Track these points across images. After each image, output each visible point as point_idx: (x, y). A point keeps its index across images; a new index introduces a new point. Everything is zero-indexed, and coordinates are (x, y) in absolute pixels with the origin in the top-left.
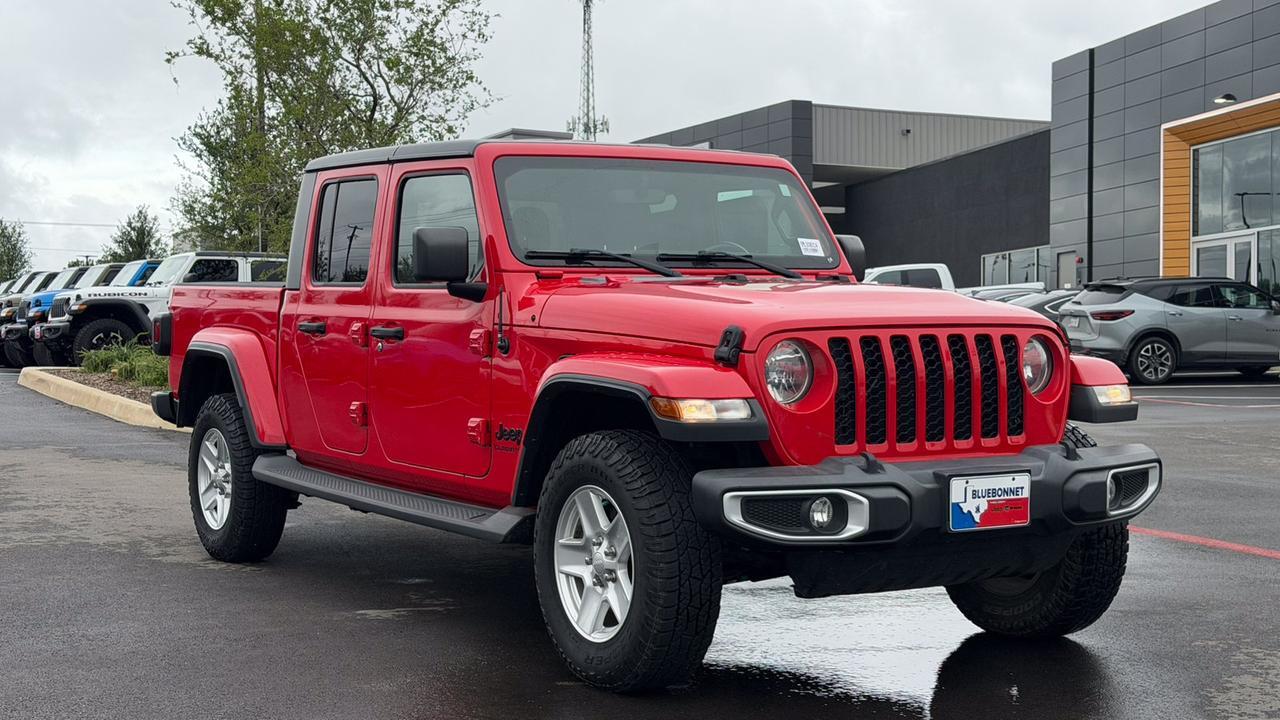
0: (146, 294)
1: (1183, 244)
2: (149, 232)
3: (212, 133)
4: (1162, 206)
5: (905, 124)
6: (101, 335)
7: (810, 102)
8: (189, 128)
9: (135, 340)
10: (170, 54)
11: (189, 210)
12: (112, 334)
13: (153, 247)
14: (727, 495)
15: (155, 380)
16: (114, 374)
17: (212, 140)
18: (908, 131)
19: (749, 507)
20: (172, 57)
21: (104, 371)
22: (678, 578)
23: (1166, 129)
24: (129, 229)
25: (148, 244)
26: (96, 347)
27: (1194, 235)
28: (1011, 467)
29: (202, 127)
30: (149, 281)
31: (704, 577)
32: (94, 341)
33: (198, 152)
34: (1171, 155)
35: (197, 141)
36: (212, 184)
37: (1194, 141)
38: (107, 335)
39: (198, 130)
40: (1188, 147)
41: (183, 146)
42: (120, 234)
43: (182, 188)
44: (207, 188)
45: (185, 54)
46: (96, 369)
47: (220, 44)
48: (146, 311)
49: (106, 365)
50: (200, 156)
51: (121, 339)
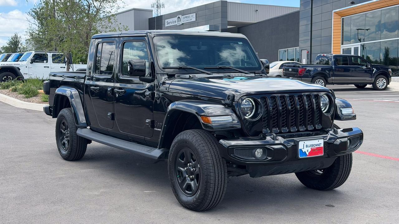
0: (19, 64)
1: (339, 47)
2: (18, 41)
3: (38, 11)
4: (332, 36)
5: (256, 8)
6: (5, 77)
7: (227, 1)
8: (31, 9)
9: (16, 79)
11: (32, 35)
12: (9, 77)
13: (20, 46)
15: (23, 93)
16: (10, 90)
17: (38, 13)
18: (257, 10)
21: (7, 89)
23: (334, 12)
24: (12, 40)
25: (18, 45)
26: (4, 81)
27: (342, 45)
29: (35, 9)
30: (20, 60)
32: (3, 79)
33: (34, 17)
34: (335, 20)
35: (34, 14)
36: (39, 27)
37: (342, 16)
38: (7, 77)
39: (34, 10)
40: (340, 17)
41: (29, 15)
42: (9, 42)
43: (29, 28)
44: (37, 28)
46: (4, 88)
48: (19, 69)
49: (7, 87)
50: (35, 18)
51: (12, 78)
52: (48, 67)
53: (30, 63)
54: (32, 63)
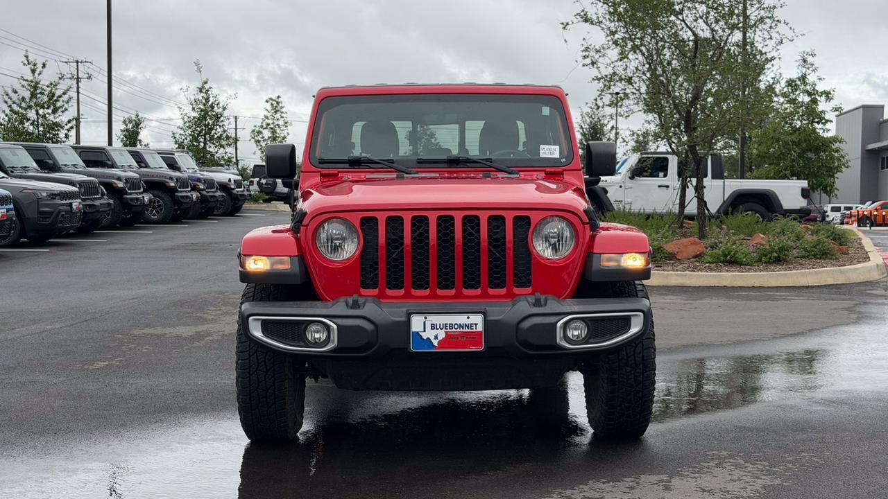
10: (563, 24)
14: (251, 318)
19: (267, 327)
20: (565, 26)
22: (248, 370)
28: (467, 309)
31: (268, 371)
45: (573, 23)
47: (596, 14)
48: (606, 192)
52: (668, 187)
53: (630, 177)
54: (632, 178)
